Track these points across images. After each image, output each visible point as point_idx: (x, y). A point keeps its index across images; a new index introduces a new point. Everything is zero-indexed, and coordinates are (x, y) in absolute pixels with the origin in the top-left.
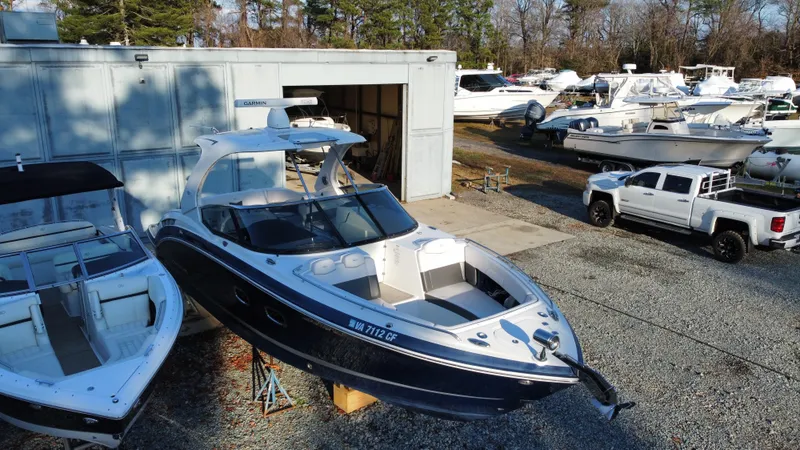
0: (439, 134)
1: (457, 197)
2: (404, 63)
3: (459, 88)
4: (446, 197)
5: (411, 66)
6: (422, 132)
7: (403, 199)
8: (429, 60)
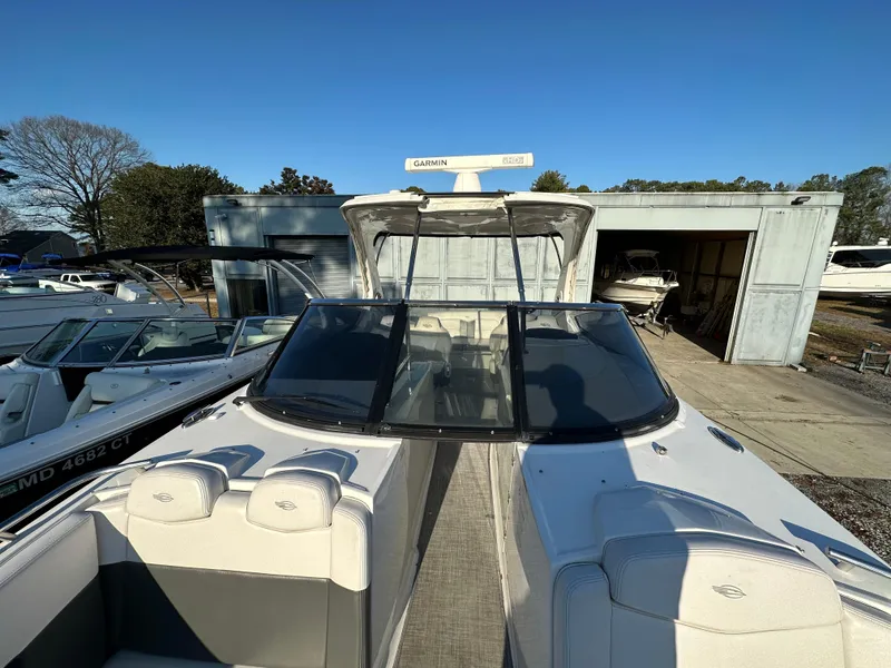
0: (794, 292)
1: (809, 370)
2: (757, 206)
3: (830, 264)
4: (791, 367)
5: (766, 211)
6: (768, 288)
7: (726, 359)
8: (794, 203)
